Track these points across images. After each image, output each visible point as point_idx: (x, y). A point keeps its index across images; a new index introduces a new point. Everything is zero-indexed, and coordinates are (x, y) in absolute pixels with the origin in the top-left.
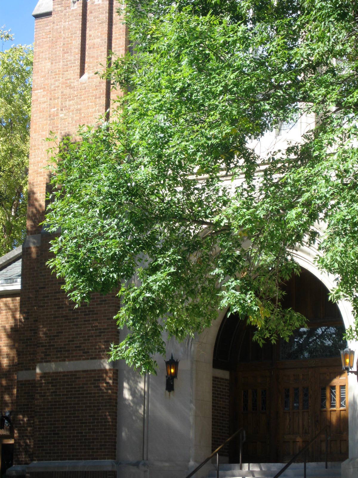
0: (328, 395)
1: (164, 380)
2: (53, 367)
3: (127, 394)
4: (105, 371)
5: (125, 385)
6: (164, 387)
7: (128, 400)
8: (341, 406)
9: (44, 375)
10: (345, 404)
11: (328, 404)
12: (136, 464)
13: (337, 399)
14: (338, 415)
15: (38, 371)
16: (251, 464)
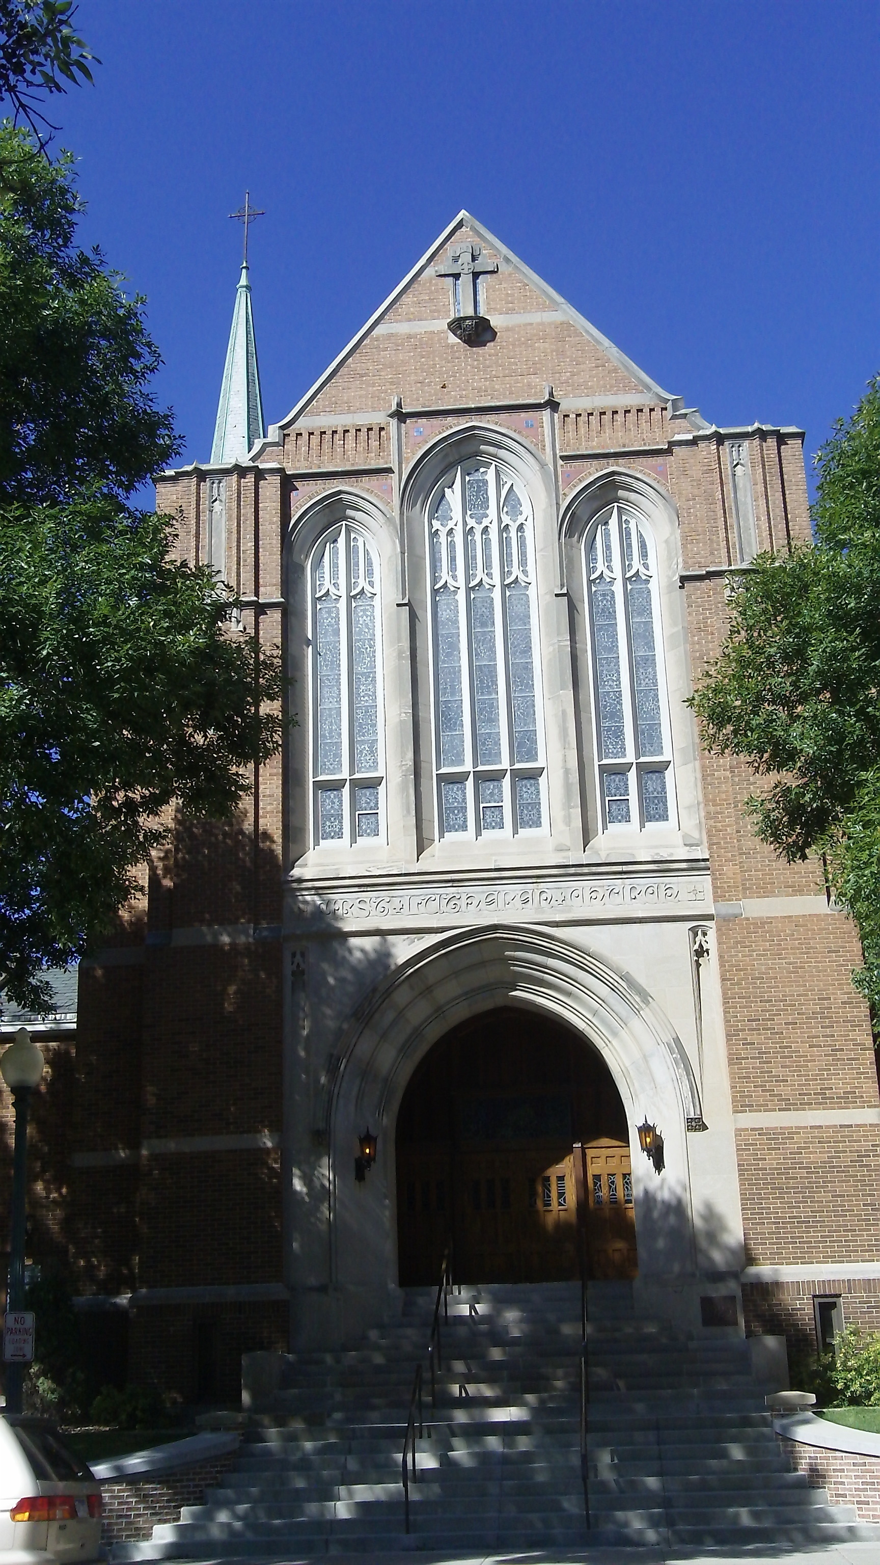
0: (540, 1189)
1: (352, 1165)
2: (171, 1145)
3: (298, 1185)
4: (267, 1151)
5: (296, 1171)
6: (353, 1175)
7: (300, 1193)
8: (560, 1204)
9: (153, 1157)
10: (565, 1202)
11: (539, 1204)
12: (322, 1289)
13: (554, 1194)
14: (556, 1217)
15: (145, 1152)
16: (462, 1287)
